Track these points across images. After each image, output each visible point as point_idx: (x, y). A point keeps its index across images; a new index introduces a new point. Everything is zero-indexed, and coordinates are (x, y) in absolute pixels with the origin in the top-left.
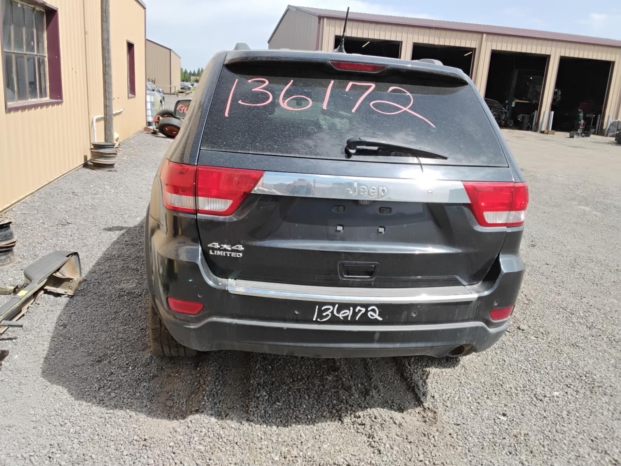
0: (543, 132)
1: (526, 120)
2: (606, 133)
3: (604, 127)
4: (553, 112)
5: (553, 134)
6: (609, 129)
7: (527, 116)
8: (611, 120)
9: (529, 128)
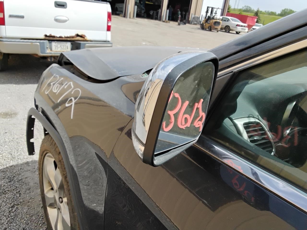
0: (164, 22)
1: (155, 14)
2: (191, 22)
3: (190, 19)
4: (168, 11)
5: (169, 23)
6: (192, 21)
7: (155, 12)
8: (193, 16)
9: (156, 19)
